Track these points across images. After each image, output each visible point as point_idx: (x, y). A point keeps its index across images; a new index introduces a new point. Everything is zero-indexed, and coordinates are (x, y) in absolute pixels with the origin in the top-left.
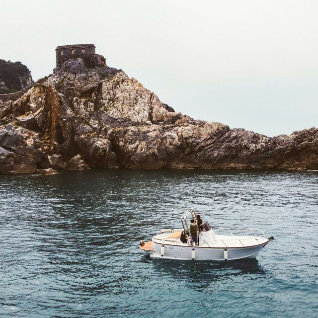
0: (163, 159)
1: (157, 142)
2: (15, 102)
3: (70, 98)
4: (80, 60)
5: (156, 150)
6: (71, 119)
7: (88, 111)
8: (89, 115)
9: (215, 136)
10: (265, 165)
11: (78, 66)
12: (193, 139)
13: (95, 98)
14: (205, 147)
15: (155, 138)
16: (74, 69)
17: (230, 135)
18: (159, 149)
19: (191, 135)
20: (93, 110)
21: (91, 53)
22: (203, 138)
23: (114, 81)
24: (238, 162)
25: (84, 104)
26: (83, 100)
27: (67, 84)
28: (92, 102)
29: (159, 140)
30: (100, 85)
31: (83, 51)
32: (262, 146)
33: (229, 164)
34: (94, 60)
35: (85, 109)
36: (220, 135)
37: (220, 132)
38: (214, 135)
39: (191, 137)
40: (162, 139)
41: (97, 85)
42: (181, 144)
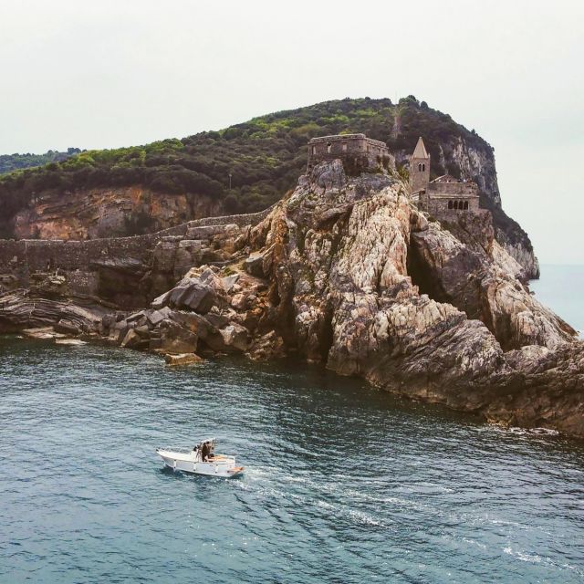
0: (357, 361)
1: (357, 328)
2: (255, 228)
3: (303, 231)
4: (337, 163)
5: (349, 343)
6: (293, 268)
7: (319, 255)
8: (320, 262)
9: (434, 330)
10: (463, 404)
11: (329, 175)
12: (405, 331)
13: (336, 232)
14: (415, 349)
15: (357, 320)
16: (323, 179)
17: (454, 333)
18: (355, 342)
19: (403, 323)
20: (327, 254)
21: (357, 149)
22: (418, 331)
23: (368, 205)
24: (435, 389)
25: (318, 243)
26: (319, 235)
27: (305, 206)
28: (330, 239)
29: (362, 325)
30: (350, 210)
31: (345, 147)
32: (478, 364)
33: (420, 389)
34: (361, 163)
35: (317, 250)
36: (440, 330)
37: (441, 326)
38: (432, 329)
39: (402, 327)
40: (368, 323)
41: (344, 210)
42: (389, 338)
